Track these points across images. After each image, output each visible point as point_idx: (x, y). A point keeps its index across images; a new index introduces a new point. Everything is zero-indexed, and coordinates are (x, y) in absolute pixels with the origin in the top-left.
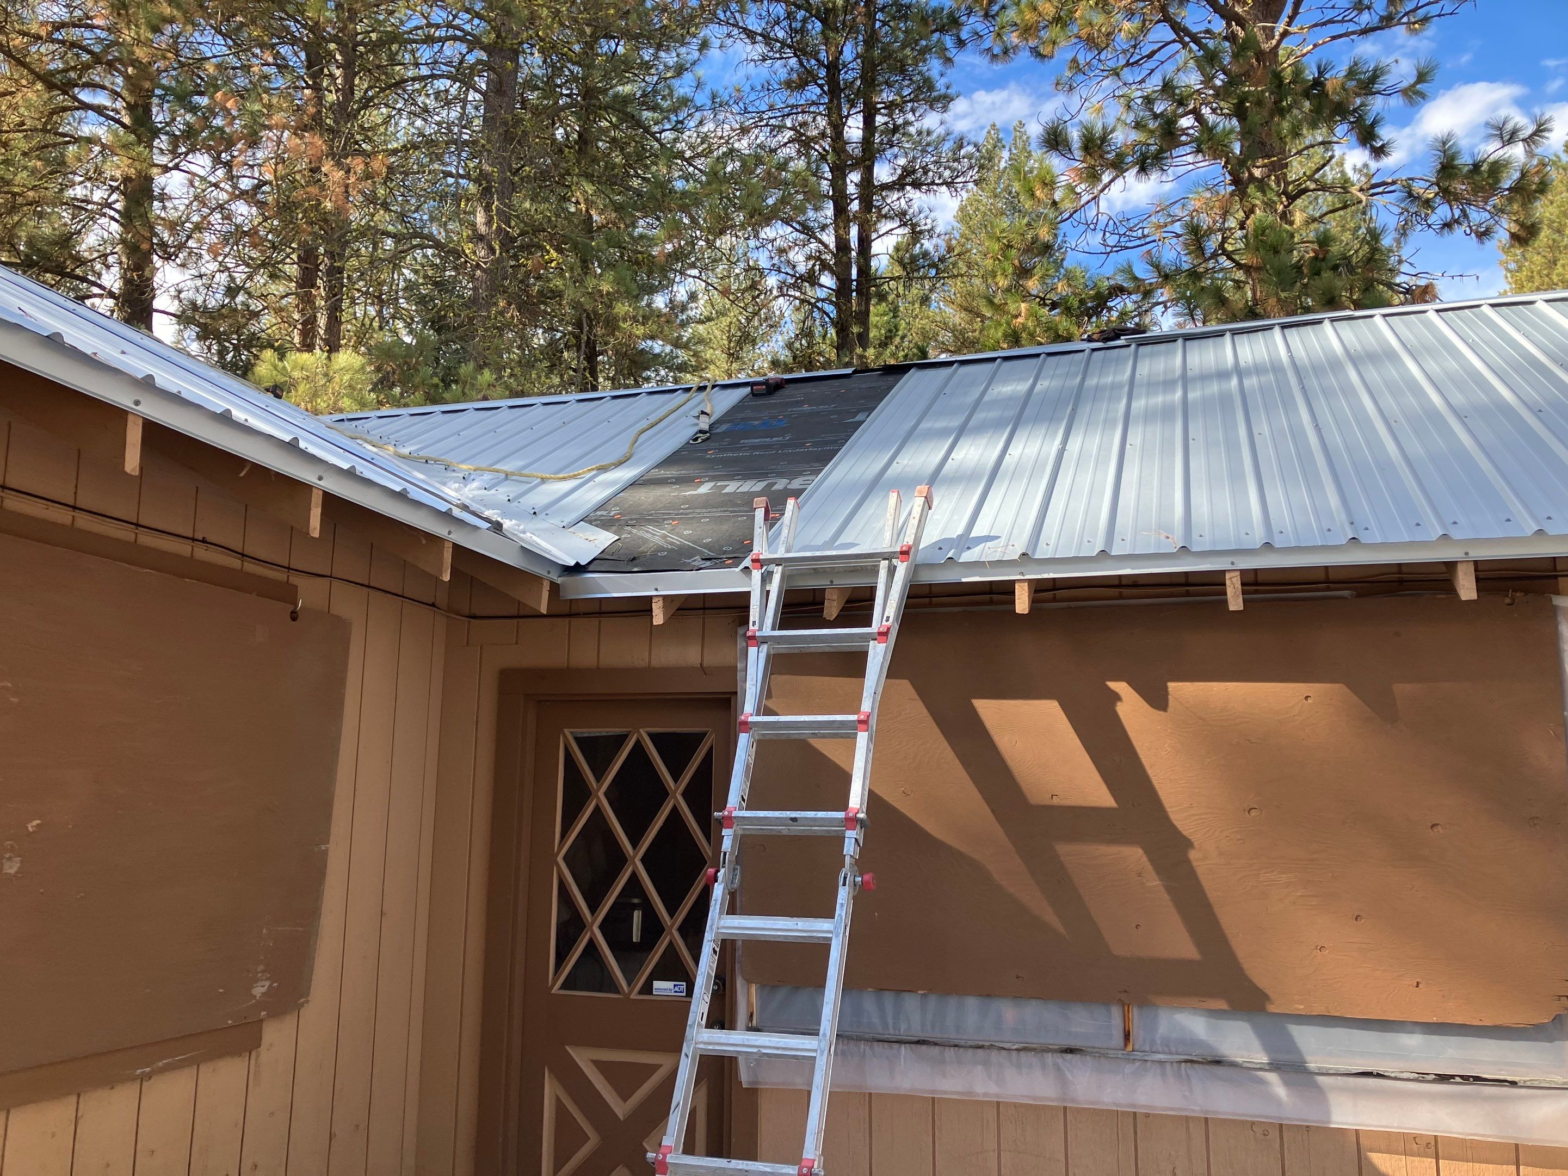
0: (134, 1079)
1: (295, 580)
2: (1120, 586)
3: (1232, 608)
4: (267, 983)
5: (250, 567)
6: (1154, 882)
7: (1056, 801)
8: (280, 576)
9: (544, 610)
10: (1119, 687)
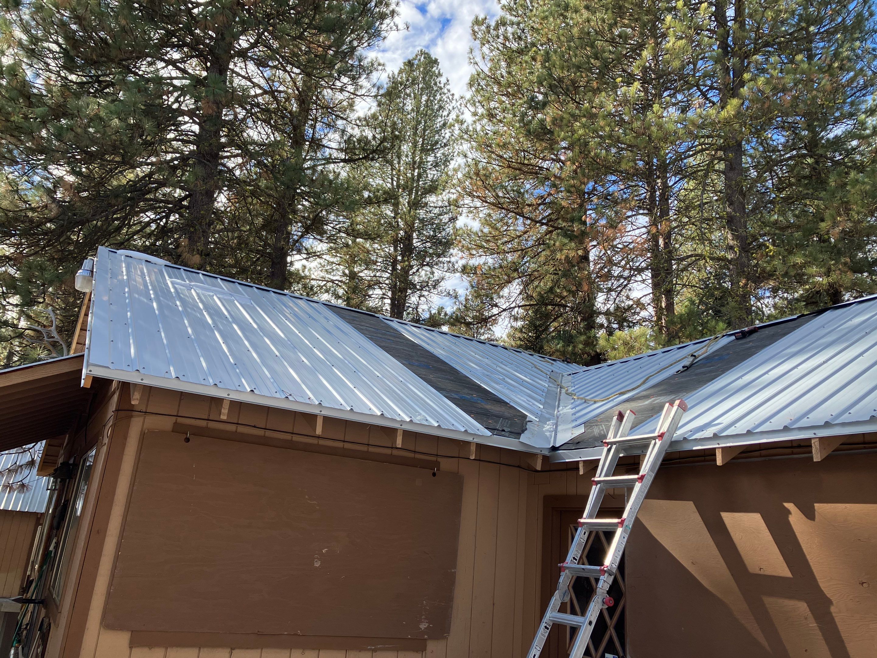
0: (369, 650)
1: (439, 459)
2: (792, 447)
3: (815, 460)
4: (427, 624)
5: (418, 456)
6: (813, 624)
7: (762, 572)
8: (433, 459)
9: (539, 468)
10: (789, 506)
